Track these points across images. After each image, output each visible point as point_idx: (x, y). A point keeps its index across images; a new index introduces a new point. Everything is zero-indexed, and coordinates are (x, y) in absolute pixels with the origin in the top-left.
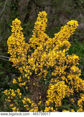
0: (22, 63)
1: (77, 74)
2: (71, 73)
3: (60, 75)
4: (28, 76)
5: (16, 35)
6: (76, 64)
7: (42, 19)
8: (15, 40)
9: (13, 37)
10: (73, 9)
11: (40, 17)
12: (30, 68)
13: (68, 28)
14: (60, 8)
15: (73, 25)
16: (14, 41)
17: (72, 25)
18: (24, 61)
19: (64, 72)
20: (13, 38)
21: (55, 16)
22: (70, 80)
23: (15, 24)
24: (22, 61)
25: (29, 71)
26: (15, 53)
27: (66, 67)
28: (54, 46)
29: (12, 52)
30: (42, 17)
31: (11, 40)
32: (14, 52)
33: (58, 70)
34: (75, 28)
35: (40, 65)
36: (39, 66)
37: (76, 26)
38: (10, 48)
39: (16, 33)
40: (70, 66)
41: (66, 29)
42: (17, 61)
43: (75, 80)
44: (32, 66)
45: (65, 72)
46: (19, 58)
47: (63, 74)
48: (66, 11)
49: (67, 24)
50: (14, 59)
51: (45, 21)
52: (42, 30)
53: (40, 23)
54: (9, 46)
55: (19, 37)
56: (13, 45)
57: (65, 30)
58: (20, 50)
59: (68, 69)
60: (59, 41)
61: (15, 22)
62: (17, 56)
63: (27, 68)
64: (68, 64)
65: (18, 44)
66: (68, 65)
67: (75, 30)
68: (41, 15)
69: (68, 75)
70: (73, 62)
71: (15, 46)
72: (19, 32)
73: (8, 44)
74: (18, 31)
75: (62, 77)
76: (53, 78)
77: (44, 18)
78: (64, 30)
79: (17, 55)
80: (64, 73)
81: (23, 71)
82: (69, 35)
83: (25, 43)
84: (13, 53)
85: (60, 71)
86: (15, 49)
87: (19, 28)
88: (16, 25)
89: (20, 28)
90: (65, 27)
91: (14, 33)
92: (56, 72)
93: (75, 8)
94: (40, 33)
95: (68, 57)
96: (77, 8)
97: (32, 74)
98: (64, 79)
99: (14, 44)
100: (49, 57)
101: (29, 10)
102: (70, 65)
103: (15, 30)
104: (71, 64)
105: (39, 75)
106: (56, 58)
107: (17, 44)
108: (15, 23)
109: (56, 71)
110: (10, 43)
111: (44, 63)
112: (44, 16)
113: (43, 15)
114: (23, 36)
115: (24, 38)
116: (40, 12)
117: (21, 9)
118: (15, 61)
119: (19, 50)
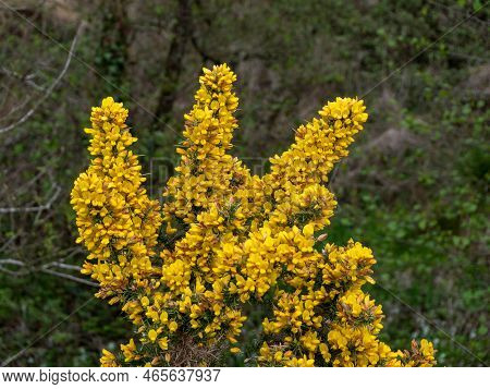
0: (136, 285)
1: (365, 322)
2: (343, 319)
3: (295, 330)
4: (160, 336)
5: (107, 166)
6: (363, 282)
7: (216, 99)
8: (104, 188)
9: (95, 175)
10: (354, 70)
11: (209, 88)
12: (171, 304)
13: (326, 131)
14: (302, 66)
15: (345, 116)
16: (100, 190)
17: (342, 119)
18: (145, 275)
19: (312, 318)
20: (95, 179)
21: (281, 99)
22: (339, 351)
23: (103, 122)
24: (135, 274)
25: (164, 317)
26: (106, 241)
27: (320, 294)
28: (267, 211)
29: (92, 237)
30: (214, 91)
31: (85, 189)
32: (101, 238)
33: (287, 308)
34: (356, 128)
35: (212, 289)
36: (208, 294)
37: (356, 123)
38: (86, 219)
39: (106, 158)
40: (338, 289)
41: (316, 135)
42: (114, 275)
43: (361, 349)
44: (177, 293)
45: (316, 315)
46: (122, 264)
47: (310, 324)
48: (327, 78)
49: (319, 117)
50: (103, 268)
51: (227, 104)
52: (217, 142)
53: (208, 113)
54: (81, 211)
55: (120, 175)
56: (97, 208)
57: (310, 141)
58: (127, 226)
59: (328, 305)
60: (287, 185)
61: (102, 114)
62: (115, 254)
63: (156, 304)
64: (327, 282)
65: (118, 202)
66: (328, 288)
67: (353, 140)
68: (209, 83)
69: (333, 329)
70: (350, 273)
71: (102, 214)
72: (122, 154)
73: (73, 205)
74: (114, 151)
75: (303, 339)
76: (269, 345)
77: (222, 92)
78: (309, 138)
79: (114, 249)
80: (315, 320)
81: (142, 314)
82: (330, 159)
83: (148, 201)
84: (96, 240)
85: (298, 313)
86: (107, 224)
87: (118, 135)
88: (106, 127)
89: (124, 138)
90: (315, 129)
91: (101, 156)
92: (278, 319)
93: (363, 65)
94: (209, 155)
95: (327, 253)
96: (369, 66)
97: (180, 330)
98: (313, 348)
99: (101, 204)
100: (248, 256)
101: (174, 75)
102: (338, 285)
103: (102, 148)
104: (342, 283)
105: (207, 330)
106: (277, 259)
107: (113, 202)
108: (104, 118)
109: (281, 314)
110: (81, 200)
111: (226, 280)
112: (224, 83)
113: (217, 78)
114: (139, 167)
115: (144, 179)
116: (205, 70)
117: (141, 72)
118: (105, 275)
119: (122, 230)
